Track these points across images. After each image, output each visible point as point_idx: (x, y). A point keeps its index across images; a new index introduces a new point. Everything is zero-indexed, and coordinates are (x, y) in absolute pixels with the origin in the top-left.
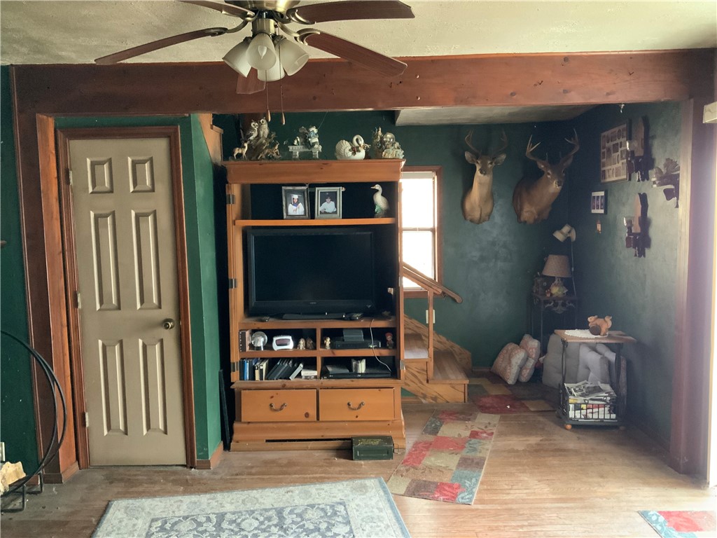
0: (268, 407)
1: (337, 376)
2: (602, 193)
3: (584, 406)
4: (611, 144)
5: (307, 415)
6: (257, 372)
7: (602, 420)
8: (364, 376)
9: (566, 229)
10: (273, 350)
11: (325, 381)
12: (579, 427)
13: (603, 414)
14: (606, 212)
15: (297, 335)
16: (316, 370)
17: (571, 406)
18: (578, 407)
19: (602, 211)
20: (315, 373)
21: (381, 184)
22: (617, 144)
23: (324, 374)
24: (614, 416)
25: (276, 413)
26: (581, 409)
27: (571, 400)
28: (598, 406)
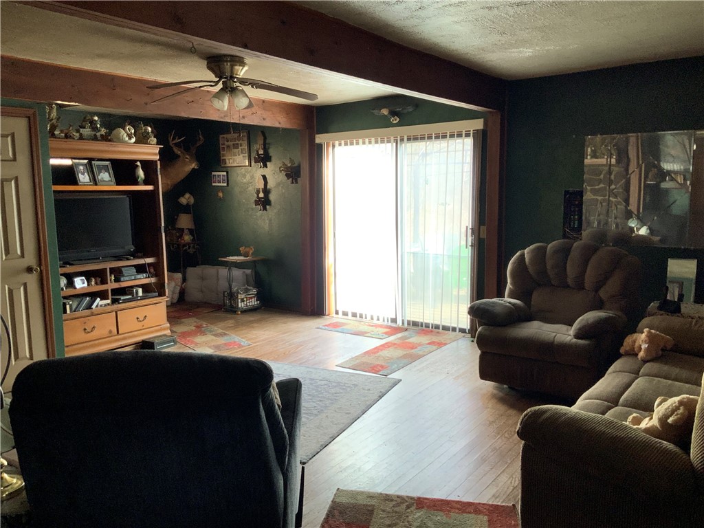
0: (83, 332)
1: (125, 301)
2: (225, 173)
3: (245, 299)
4: (230, 143)
5: (110, 332)
6: (68, 307)
7: (253, 306)
8: (143, 298)
9: (187, 195)
10: (75, 288)
11: (116, 306)
12: (244, 312)
13: (254, 302)
14: (228, 184)
15: (88, 275)
16: (108, 299)
17: (239, 300)
18: (242, 300)
19: (225, 184)
20: (109, 301)
21: (141, 161)
22: (238, 144)
23: (115, 301)
24: (258, 302)
25: (89, 334)
26: (244, 301)
27: (240, 297)
28: (251, 298)
